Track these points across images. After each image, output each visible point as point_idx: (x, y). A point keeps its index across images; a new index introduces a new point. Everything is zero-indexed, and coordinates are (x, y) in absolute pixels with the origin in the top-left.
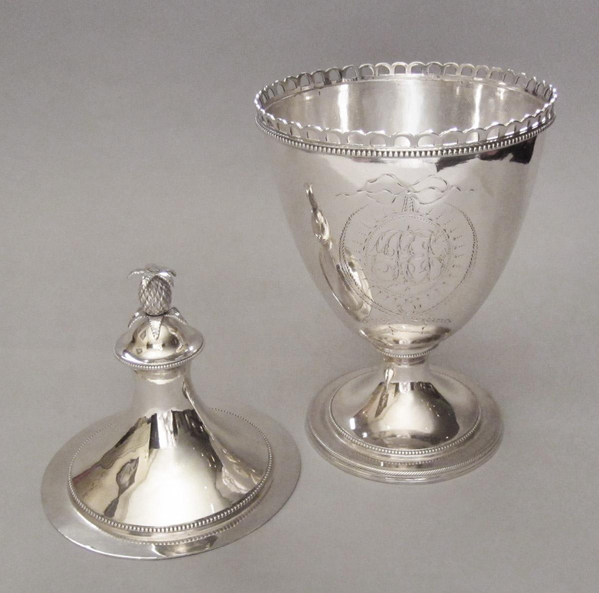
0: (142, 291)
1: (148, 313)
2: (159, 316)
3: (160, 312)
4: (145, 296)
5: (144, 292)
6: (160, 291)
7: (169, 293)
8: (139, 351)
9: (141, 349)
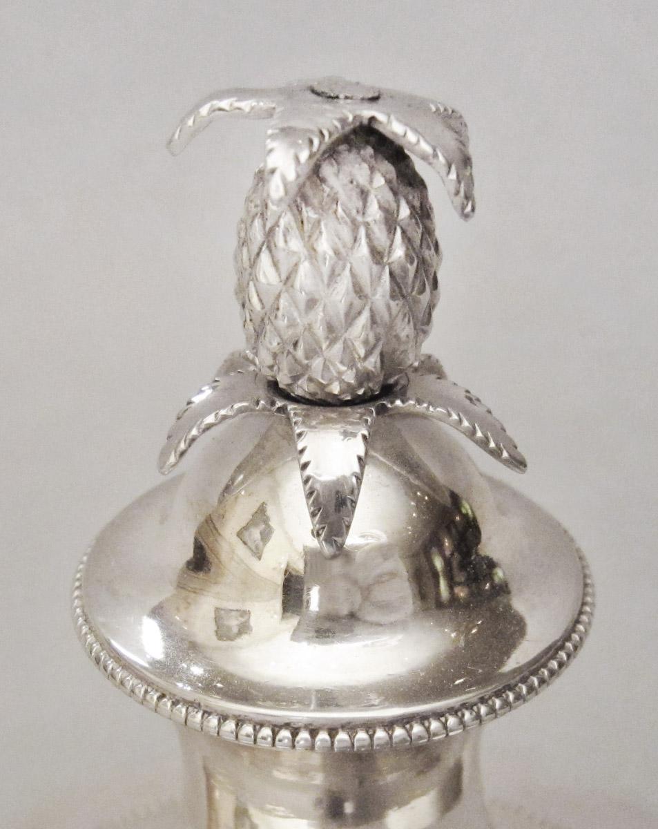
0: (257, 233)
1: (283, 380)
2: (356, 402)
3: (365, 377)
4: (275, 264)
5: (270, 234)
6: (380, 234)
7: (428, 254)
8: (234, 623)
9: (245, 613)
